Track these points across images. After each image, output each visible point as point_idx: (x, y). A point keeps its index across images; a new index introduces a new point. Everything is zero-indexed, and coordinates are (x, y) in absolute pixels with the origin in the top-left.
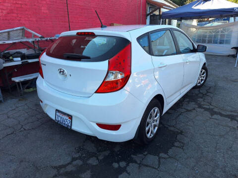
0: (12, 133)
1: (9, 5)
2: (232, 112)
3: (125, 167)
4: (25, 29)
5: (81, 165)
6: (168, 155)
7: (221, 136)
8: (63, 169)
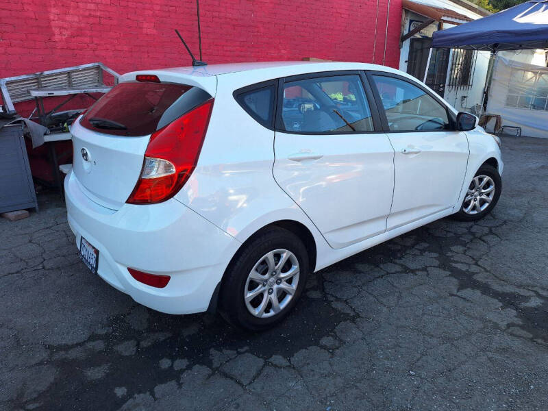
0: (17, 273)
1: (76, 19)
2: (519, 286)
3: (182, 371)
4: (102, 67)
5: (100, 352)
6: (289, 361)
7: (448, 339)
8: (63, 353)
